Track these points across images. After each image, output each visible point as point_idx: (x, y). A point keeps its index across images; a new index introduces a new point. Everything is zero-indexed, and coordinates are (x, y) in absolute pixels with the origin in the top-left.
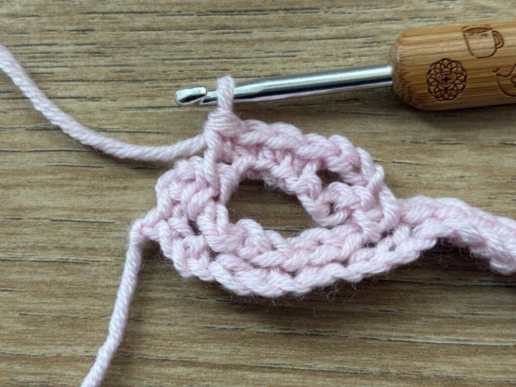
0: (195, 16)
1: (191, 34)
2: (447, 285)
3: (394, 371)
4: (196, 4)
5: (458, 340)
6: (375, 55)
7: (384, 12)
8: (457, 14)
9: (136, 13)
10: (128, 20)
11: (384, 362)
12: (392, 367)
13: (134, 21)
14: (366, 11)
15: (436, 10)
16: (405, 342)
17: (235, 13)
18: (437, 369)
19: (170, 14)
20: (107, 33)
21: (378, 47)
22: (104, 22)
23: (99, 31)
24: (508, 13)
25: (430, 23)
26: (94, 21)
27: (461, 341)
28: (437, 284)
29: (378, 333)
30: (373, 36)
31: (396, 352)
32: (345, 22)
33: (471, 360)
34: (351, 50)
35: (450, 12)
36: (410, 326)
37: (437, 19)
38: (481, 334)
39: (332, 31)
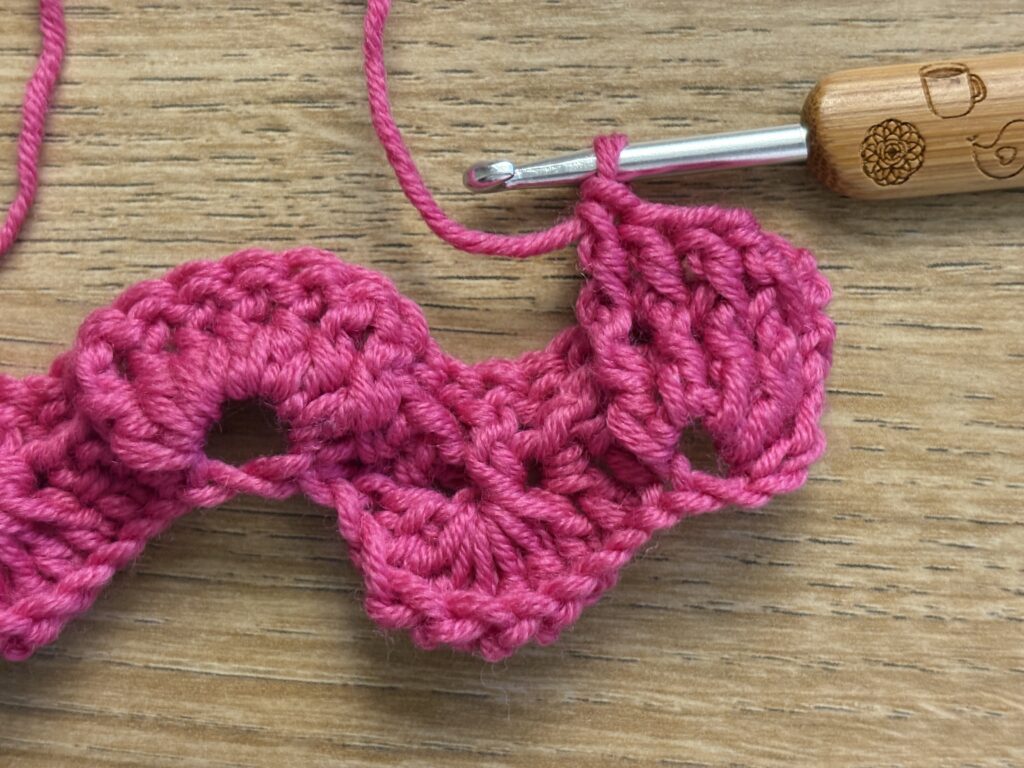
2: (244, 585)
3: (151, 714)
5: (254, 671)
6: (152, 214)
7: (172, 146)
8: (289, 154)
11: (137, 700)
12: (148, 708)
14: (142, 143)
15: (256, 147)
16: (172, 670)
18: (220, 715)
21: (159, 201)
24: (372, 156)
25: (244, 167)
27: (260, 672)
28: (229, 583)
29: (132, 655)
30: (152, 184)
31: (156, 686)
32: (107, 159)
33: (274, 704)
34: (114, 205)
35: (278, 150)
36: (181, 646)
37: (256, 161)
38: (290, 662)
39: (85, 172)
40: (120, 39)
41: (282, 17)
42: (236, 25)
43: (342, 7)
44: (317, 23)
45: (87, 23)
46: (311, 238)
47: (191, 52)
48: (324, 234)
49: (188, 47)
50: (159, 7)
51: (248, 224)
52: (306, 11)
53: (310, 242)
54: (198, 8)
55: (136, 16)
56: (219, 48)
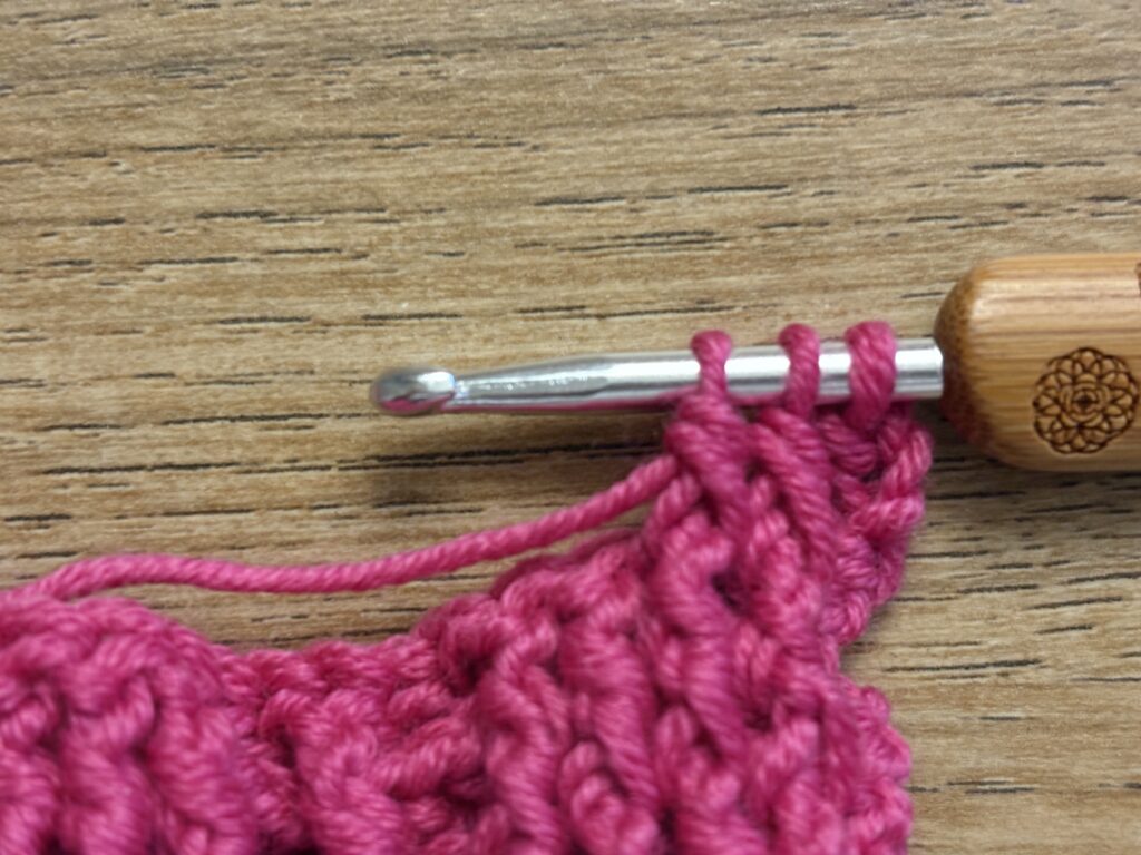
0: (333, 472)
1: (325, 518)
4: (336, 439)
9: (179, 467)
10: (159, 485)
13: (173, 489)
17: (438, 460)
19: (268, 466)
20: (105, 522)
22: (94, 495)
23: (82, 517)
26: (68, 491)
37: (967, 463)
40: (733, 281)
41: (997, 228)
42: (921, 245)
43: (1093, 206)
44: (1054, 232)
45: (677, 258)
46: (1062, 583)
47: (851, 294)
48: (1084, 575)
49: (846, 288)
50: (794, 224)
51: (961, 567)
52: (1037, 215)
53: (1062, 589)
54: (858, 223)
55: (757, 241)
56: (896, 284)
